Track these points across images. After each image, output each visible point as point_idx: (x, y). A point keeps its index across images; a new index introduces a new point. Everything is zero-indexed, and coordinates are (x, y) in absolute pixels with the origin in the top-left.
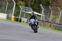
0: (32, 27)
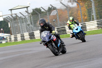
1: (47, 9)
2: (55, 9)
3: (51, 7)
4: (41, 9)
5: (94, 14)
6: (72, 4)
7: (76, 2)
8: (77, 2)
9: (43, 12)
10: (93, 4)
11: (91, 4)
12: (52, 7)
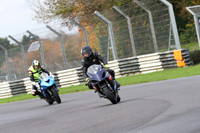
0: (98, 90)
1: (20, 39)
2: (36, 38)
3: (28, 35)
4: (9, 39)
5: (112, 47)
6: (70, 29)
7: (77, 24)
8: (79, 25)
9: (13, 46)
10: (110, 28)
11: (107, 28)
12: (31, 34)
